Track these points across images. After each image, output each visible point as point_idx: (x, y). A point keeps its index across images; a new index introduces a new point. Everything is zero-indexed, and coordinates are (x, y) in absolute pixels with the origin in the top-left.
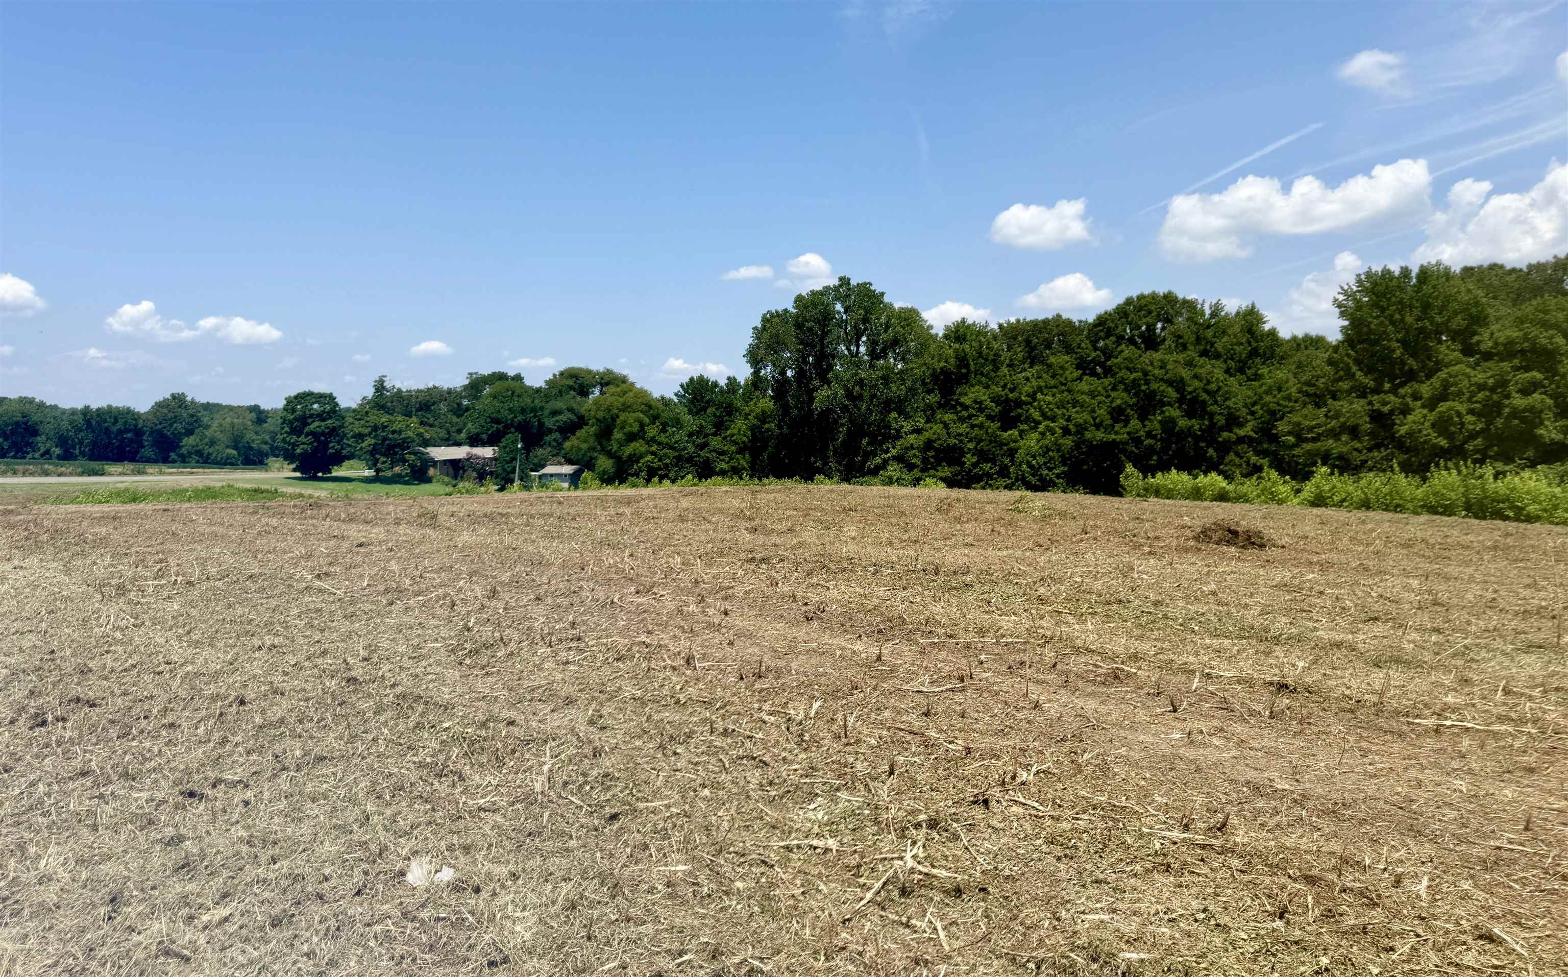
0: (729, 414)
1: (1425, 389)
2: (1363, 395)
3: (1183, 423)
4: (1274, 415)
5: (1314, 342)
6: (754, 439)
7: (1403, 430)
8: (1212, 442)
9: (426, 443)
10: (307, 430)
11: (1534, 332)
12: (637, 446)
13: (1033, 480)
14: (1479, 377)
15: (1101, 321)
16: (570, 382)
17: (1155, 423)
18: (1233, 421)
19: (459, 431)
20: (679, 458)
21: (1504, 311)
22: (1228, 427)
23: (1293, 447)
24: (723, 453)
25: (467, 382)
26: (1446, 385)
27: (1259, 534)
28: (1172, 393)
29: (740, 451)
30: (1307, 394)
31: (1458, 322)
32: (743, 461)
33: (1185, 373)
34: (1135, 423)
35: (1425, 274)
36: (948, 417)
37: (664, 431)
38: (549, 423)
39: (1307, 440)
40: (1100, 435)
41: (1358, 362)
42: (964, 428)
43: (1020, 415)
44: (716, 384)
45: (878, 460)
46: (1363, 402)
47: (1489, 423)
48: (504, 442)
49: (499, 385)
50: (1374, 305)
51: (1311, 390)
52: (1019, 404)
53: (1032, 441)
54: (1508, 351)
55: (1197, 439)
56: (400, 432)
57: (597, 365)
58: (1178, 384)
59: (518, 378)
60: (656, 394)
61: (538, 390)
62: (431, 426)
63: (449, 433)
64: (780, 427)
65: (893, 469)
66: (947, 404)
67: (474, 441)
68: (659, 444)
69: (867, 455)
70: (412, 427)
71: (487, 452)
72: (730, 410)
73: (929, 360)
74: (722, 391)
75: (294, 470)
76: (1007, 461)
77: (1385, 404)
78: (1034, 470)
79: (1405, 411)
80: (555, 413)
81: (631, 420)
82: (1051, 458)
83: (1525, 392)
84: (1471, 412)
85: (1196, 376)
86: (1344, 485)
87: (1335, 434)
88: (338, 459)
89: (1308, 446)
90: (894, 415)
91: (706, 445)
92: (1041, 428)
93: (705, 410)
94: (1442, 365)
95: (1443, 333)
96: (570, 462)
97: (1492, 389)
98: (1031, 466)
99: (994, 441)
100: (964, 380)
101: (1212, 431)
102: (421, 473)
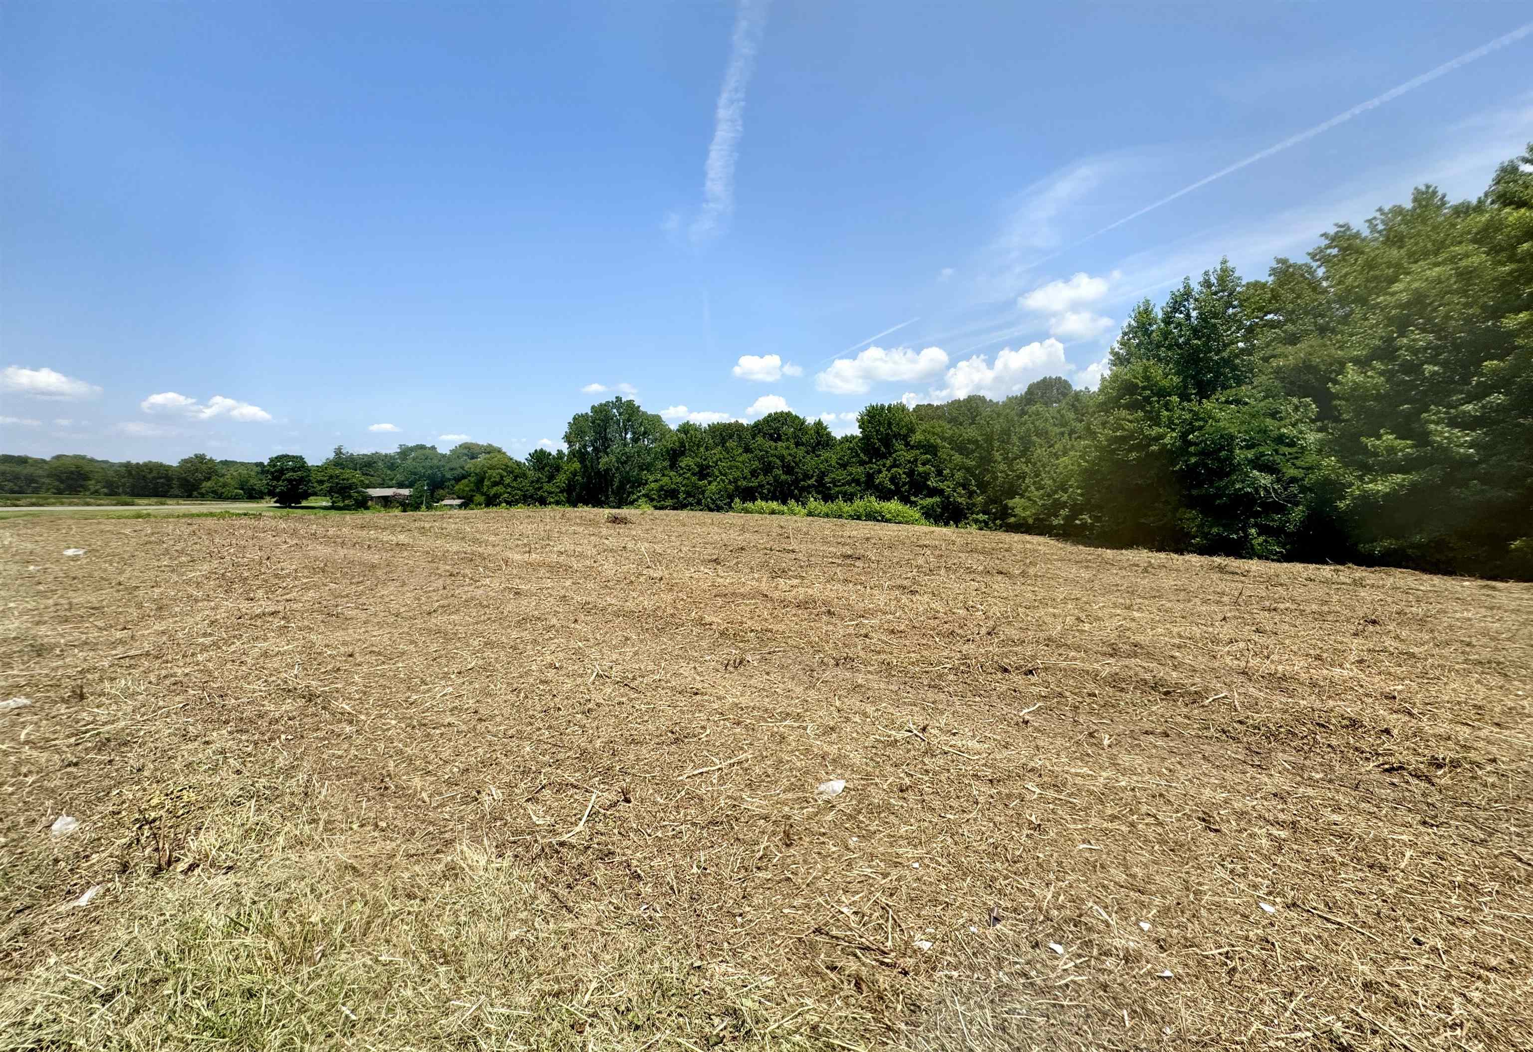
0: (558, 471)
1: (888, 463)
2: (862, 465)
3: (783, 477)
4: (823, 474)
5: (848, 440)
6: (569, 485)
7: (877, 481)
8: (796, 487)
9: (368, 487)
10: (283, 477)
11: (928, 437)
12: (499, 489)
13: (711, 505)
14: (909, 457)
15: (756, 425)
16: (466, 451)
17: (770, 479)
18: (807, 477)
19: (391, 480)
20: (525, 496)
21: (920, 427)
22: (804, 480)
23: (831, 490)
24: (552, 493)
25: (399, 451)
26: (896, 460)
28: (779, 462)
29: (561, 492)
30: (838, 463)
31: (904, 431)
32: (563, 497)
33: (785, 452)
34: (761, 477)
36: (672, 473)
37: (515, 480)
38: (449, 475)
39: (837, 486)
40: (745, 483)
41: (861, 449)
42: (679, 479)
43: (708, 473)
44: (550, 454)
45: (635, 496)
46: (862, 468)
47: (911, 478)
48: (417, 486)
49: (420, 452)
50: (869, 422)
51: (842, 462)
52: (708, 467)
53: (713, 487)
54: (920, 445)
55: (789, 486)
56: (348, 480)
57: (483, 442)
58: (782, 458)
59: (433, 448)
60: (514, 459)
61: (444, 456)
62: (372, 476)
63: (384, 480)
64: (582, 478)
65: (642, 501)
67: (401, 485)
68: (512, 487)
69: (630, 493)
70: (356, 476)
71: (406, 492)
72: (558, 469)
73: (665, 443)
74: (554, 458)
75: (275, 502)
76: (701, 497)
77: (871, 469)
78: (714, 501)
79: (880, 472)
80: (452, 469)
81: (495, 474)
82: (722, 496)
83: (924, 464)
84: (904, 473)
85: (790, 455)
86: (847, 508)
87: (849, 483)
88: (306, 496)
89: (837, 489)
90: (645, 472)
91: (542, 488)
92: (719, 480)
93: (543, 468)
94: (896, 451)
95: (896, 436)
96: (459, 498)
97: (912, 463)
98: (712, 499)
99: (694, 485)
100: (683, 453)
101: (796, 482)
102: (362, 504)
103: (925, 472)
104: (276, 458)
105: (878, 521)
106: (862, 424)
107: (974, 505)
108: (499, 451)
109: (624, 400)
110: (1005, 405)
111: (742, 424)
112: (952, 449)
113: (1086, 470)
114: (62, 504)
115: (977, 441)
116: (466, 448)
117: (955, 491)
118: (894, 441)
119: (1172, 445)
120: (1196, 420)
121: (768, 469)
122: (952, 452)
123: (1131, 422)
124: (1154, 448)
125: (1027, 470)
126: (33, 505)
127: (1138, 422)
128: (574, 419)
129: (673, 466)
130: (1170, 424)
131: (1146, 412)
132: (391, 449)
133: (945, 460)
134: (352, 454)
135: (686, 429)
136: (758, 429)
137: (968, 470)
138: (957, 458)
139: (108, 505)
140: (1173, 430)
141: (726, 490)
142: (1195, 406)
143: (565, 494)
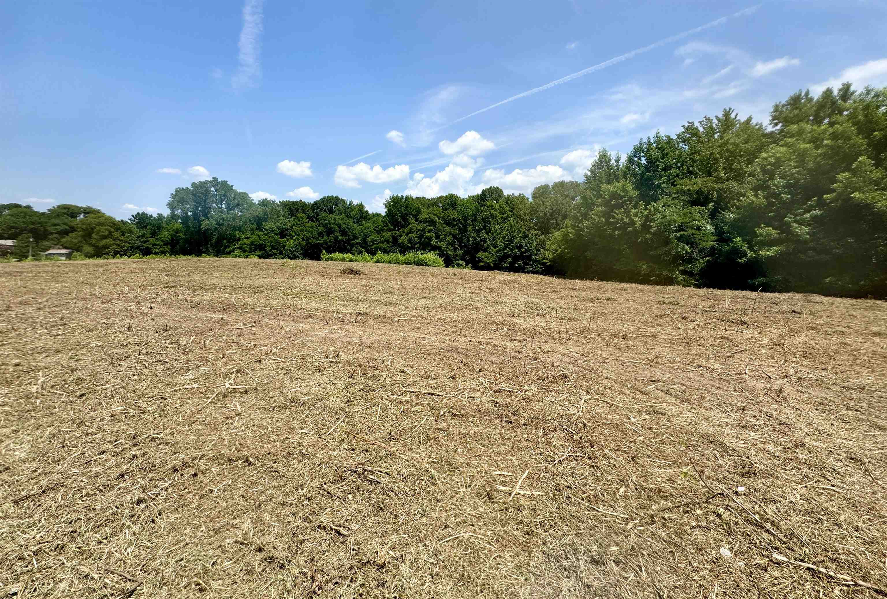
0: (159, 229)
2: (390, 231)
3: (340, 238)
4: (366, 236)
5: (378, 215)
6: (172, 239)
7: (400, 241)
8: (349, 244)
11: (431, 216)
12: (108, 241)
13: (291, 256)
14: (419, 227)
15: (315, 203)
16: (65, 211)
17: (332, 238)
18: (355, 238)
20: (132, 247)
21: (425, 210)
22: (353, 239)
23: (371, 246)
24: (156, 245)
26: (411, 229)
27: (359, 271)
28: (337, 228)
29: (165, 244)
30: (376, 230)
31: (415, 212)
32: (168, 248)
33: (341, 222)
34: (326, 237)
35: (407, 198)
36: (259, 233)
37: (123, 234)
38: (51, 229)
39: (375, 244)
40: (314, 241)
41: (389, 222)
42: (266, 237)
43: (287, 234)
45: (231, 249)
46: (390, 233)
47: (421, 240)
48: (20, 237)
49: (14, 210)
50: (394, 205)
52: (287, 230)
53: (291, 242)
54: (425, 221)
55: (345, 243)
59: (29, 207)
60: (118, 218)
64: (185, 235)
65: (237, 252)
66: (259, 229)
68: (120, 240)
69: (226, 247)
73: (252, 212)
74: (156, 219)
76: (282, 249)
77: (396, 234)
78: (292, 253)
80: (55, 225)
81: (104, 230)
82: (298, 249)
83: (429, 232)
84: (417, 237)
85: (344, 223)
86: (384, 257)
87: (383, 242)
89: (375, 246)
90: (238, 232)
91: (147, 241)
92: (294, 238)
94: (411, 224)
95: (411, 215)
97: (421, 231)
98: (290, 251)
99: (277, 242)
101: (349, 241)
103: (429, 237)
106: (388, 207)
108: (98, 212)
109: (219, 180)
110: (468, 200)
111: (305, 202)
112: (444, 224)
116: (65, 208)
118: (409, 218)
125: (487, 237)
133: (441, 230)
136: (316, 205)
137: (454, 236)
138: (448, 229)
141: (300, 245)
143: (169, 246)
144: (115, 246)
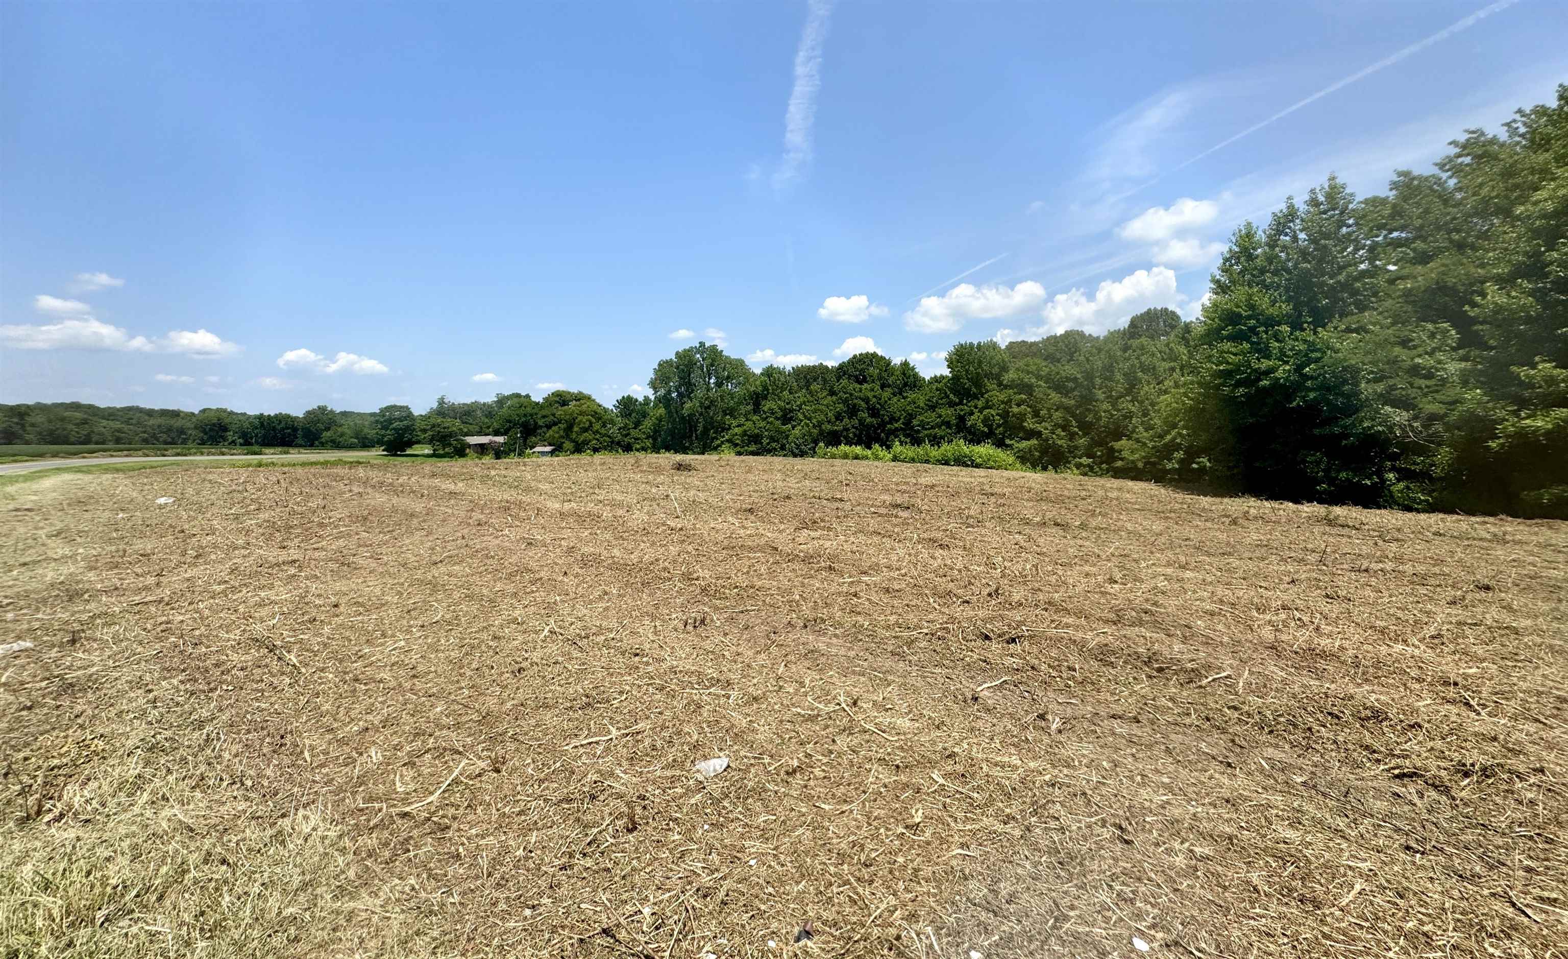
0: (644, 417)
1: (980, 404)
2: (952, 406)
3: (869, 420)
4: (911, 416)
5: (936, 380)
6: (655, 431)
9: (467, 435)
10: (391, 427)
11: (1022, 375)
12: (588, 435)
13: (797, 451)
14: (1001, 397)
15: (841, 367)
16: (557, 399)
17: (856, 422)
18: (893, 419)
19: (488, 427)
20: (612, 442)
21: (1014, 365)
22: (890, 422)
24: (638, 439)
25: (496, 399)
26: (988, 401)
28: (863, 404)
29: (647, 438)
30: (926, 405)
32: (649, 443)
34: (846, 420)
37: (604, 426)
38: (540, 423)
39: (926, 429)
40: (829, 427)
41: (951, 389)
43: (792, 417)
44: (636, 400)
45: (718, 442)
46: (952, 409)
47: (1005, 420)
48: (511, 433)
49: (516, 400)
50: (962, 360)
51: (930, 403)
53: (797, 431)
54: (1013, 385)
56: (448, 428)
57: (574, 389)
58: (866, 400)
59: (527, 396)
60: (603, 406)
61: (538, 404)
62: (471, 424)
63: (481, 428)
64: (667, 424)
65: (725, 447)
67: (497, 433)
68: (600, 434)
69: (713, 439)
70: (456, 425)
71: (500, 439)
72: (645, 415)
73: (750, 387)
74: (640, 403)
75: (383, 450)
76: (784, 442)
77: (962, 410)
78: (798, 446)
79: (972, 413)
80: (544, 417)
81: (585, 420)
82: (806, 440)
84: (998, 414)
87: (938, 426)
88: (410, 444)
89: (926, 432)
91: (628, 434)
92: (803, 424)
93: (630, 415)
94: (987, 391)
95: (989, 375)
96: (550, 445)
97: (1006, 403)
98: (796, 444)
99: (778, 431)
100: (765, 398)
101: (883, 425)
102: (461, 452)
103: (1020, 413)
104: (386, 408)
105: (968, 466)
106: (951, 364)
107: (1076, 448)
108: (589, 398)
109: (707, 345)
110: (1107, 340)
111: (827, 367)
112: (1049, 388)
113: (1191, 409)
114: (202, 454)
115: (1076, 378)
116: (558, 395)
117: (1054, 433)
118: (986, 380)
119: (1286, 379)
120: (1312, 351)
121: (853, 411)
122: (1049, 391)
123: (1235, 355)
124: (1265, 383)
125: (1133, 409)
126: (178, 455)
127: (1245, 355)
128: (660, 365)
129: (756, 410)
130: (1283, 357)
131: (1252, 343)
132: (489, 398)
133: (1042, 399)
134: (453, 404)
135: (770, 372)
136: (842, 370)
137: (1067, 409)
138: (1055, 397)
139: (239, 454)
140: (1287, 363)
141: (810, 434)
142: (1310, 336)
143: (651, 440)
144: (594, 442)
